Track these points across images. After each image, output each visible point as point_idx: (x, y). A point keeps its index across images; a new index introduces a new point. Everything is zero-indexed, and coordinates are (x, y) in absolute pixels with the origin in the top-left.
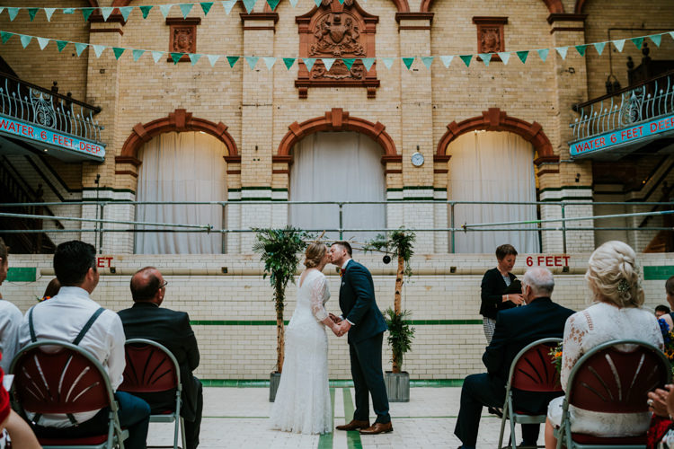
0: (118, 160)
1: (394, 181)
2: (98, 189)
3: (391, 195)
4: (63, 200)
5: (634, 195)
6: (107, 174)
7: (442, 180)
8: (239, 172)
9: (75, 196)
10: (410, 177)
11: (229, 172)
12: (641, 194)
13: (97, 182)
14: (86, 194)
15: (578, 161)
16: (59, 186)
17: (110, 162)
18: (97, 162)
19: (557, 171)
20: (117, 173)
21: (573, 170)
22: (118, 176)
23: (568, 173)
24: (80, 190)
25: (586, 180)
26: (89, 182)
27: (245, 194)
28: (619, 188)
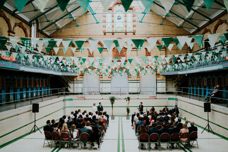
1: (130, 79)
3: (130, 82)
4: (71, 83)
5: (174, 81)
6: (78, 78)
7: (138, 79)
8: (102, 78)
9: (73, 82)
10: (133, 78)
11: (100, 78)
12: (175, 81)
13: (77, 80)
16: (69, 80)
17: (79, 76)
18: (77, 76)
19: (160, 77)
20: (80, 78)
21: (163, 77)
24: (74, 81)
25: (165, 79)
26: (75, 80)
27: (103, 82)
28: (172, 79)
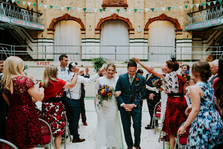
0: (48, 30)
1: (132, 36)
2: (43, 39)
3: (131, 41)
4: (32, 42)
5: (204, 41)
6: (45, 34)
7: (146, 36)
8: (85, 34)
9: (36, 41)
10: (136, 36)
11: (82, 34)
12: (207, 41)
13: (42, 37)
14: (39, 40)
15: (188, 31)
16: (30, 38)
17: (46, 30)
18: (42, 31)
19: (182, 34)
20: (48, 34)
21: (187, 33)
22: (48, 35)
23: (185, 34)
24: (37, 39)
25: (190, 37)
26: (39, 36)
27: (87, 40)
28: (200, 39)
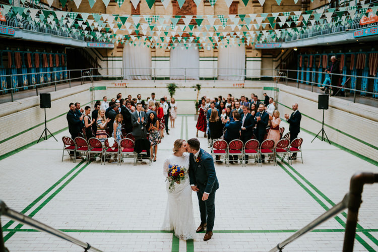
0: (118, 48)
1: (202, 54)
2: (113, 57)
3: (201, 59)
4: (102, 60)
5: (274, 59)
6: (115, 52)
7: (216, 54)
8: (155, 51)
9: (105, 59)
10: (206, 54)
11: (152, 51)
12: (276, 59)
13: (112, 55)
14: (109, 59)
15: (258, 50)
16: (100, 56)
17: (115, 49)
18: (112, 49)
19: (251, 52)
20: (118, 51)
21: (256, 52)
22: (118, 53)
23: (254, 53)
24: (107, 57)
25: (260, 55)
26: (109, 55)
27: (157, 59)
28: (271, 56)
